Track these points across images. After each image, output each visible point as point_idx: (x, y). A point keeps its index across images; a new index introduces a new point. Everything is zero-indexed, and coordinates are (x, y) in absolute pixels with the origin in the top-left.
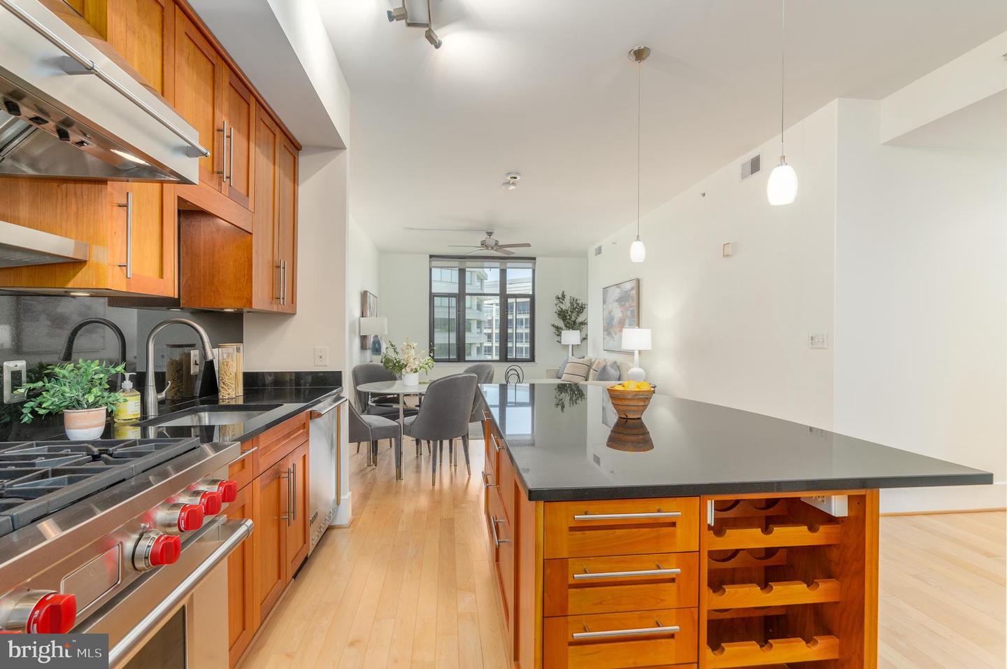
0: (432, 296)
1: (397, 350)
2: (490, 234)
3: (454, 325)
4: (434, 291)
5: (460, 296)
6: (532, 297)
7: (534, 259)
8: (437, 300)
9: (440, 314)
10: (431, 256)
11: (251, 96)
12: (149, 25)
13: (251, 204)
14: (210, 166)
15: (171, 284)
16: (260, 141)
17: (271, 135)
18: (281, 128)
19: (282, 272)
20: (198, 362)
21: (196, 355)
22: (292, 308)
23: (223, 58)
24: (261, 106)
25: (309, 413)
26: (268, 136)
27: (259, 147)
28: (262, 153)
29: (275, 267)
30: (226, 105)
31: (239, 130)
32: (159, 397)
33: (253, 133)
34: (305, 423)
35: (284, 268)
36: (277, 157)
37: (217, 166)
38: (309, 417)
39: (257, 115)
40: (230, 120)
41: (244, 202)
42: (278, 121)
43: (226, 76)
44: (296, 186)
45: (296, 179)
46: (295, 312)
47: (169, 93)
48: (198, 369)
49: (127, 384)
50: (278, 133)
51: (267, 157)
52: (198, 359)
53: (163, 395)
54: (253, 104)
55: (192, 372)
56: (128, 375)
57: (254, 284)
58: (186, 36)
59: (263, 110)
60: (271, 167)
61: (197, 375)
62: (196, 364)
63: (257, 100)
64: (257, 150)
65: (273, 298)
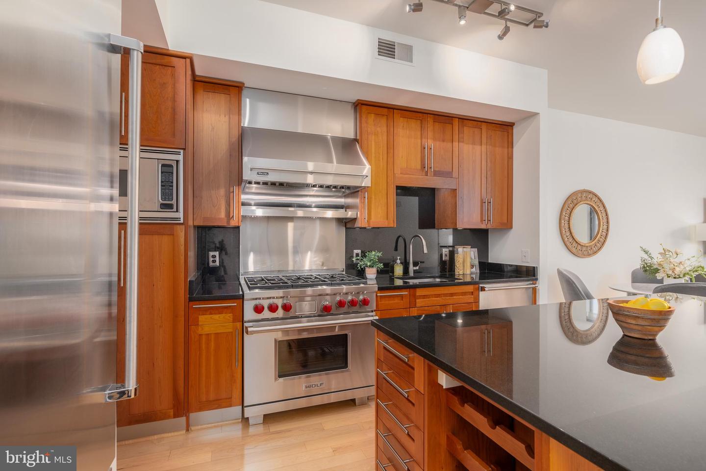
1: (653, 256)
11: (454, 118)
12: (380, 127)
13: (455, 174)
14: (419, 167)
15: (392, 222)
16: (463, 138)
17: (477, 131)
18: (487, 122)
19: (488, 205)
20: (448, 255)
21: (446, 251)
22: (507, 225)
23: (428, 114)
24: (464, 120)
25: (480, 288)
26: (474, 132)
27: (463, 142)
28: (467, 144)
29: (482, 202)
30: (430, 134)
31: (443, 141)
32: (415, 268)
33: (456, 137)
34: (472, 292)
35: (490, 203)
36: (484, 140)
37: (423, 165)
38: (480, 290)
39: (460, 126)
40: (434, 139)
41: (448, 174)
42: (482, 120)
43: (430, 120)
44: (510, 149)
45: (510, 144)
46: (511, 227)
47: (390, 147)
48: (447, 258)
49: (398, 261)
50: (484, 126)
51: (472, 144)
52: (448, 253)
53: (417, 268)
54: (456, 122)
55: (443, 259)
56: (398, 258)
57: (457, 215)
58: (401, 118)
59: (466, 121)
60: (478, 148)
61: (446, 261)
62: (446, 256)
63: (459, 118)
64: (461, 144)
65: (482, 220)
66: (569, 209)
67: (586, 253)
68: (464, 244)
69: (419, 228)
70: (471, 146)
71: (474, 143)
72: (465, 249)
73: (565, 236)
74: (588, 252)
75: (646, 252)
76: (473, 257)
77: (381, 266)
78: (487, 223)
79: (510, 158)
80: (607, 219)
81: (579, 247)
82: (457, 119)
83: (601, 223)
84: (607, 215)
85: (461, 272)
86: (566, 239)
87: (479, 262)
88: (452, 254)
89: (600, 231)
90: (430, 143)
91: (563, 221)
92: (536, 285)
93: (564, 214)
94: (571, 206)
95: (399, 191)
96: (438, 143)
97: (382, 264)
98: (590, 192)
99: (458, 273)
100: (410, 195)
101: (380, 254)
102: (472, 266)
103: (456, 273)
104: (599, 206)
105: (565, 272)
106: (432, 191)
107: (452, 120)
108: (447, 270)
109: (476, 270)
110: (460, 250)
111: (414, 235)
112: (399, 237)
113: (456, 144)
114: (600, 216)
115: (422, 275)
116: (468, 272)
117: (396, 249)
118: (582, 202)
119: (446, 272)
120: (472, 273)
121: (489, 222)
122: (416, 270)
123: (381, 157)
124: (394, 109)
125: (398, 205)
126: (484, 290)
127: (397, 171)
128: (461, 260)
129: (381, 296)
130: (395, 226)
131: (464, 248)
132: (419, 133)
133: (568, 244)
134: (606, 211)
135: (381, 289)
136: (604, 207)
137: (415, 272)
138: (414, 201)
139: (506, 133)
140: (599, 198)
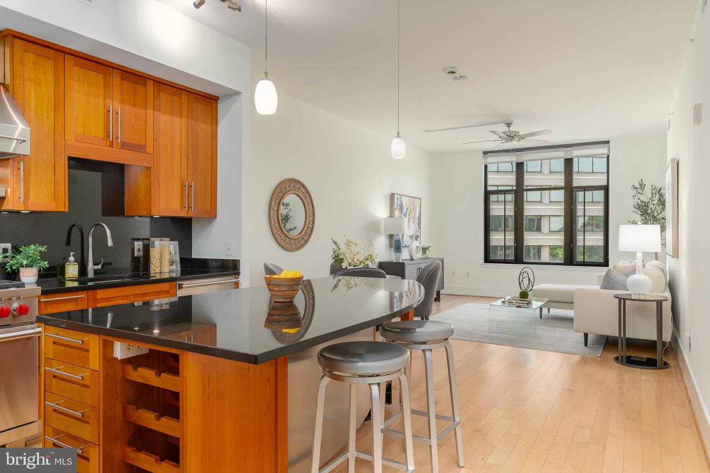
0: (487, 194)
1: (340, 247)
2: (509, 125)
3: (511, 223)
4: (490, 188)
5: (519, 192)
6: (606, 189)
7: (608, 142)
8: (493, 198)
9: (497, 210)
10: (485, 153)
11: (148, 80)
12: (43, 73)
13: (149, 149)
14: (101, 134)
15: (62, 204)
16: (160, 106)
17: (176, 99)
18: (188, 91)
19: (188, 189)
20: (141, 250)
21: (139, 245)
22: (211, 215)
23: (113, 68)
24: (160, 83)
25: (177, 285)
26: (173, 100)
27: (159, 110)
28: (164, 113)
29: (183, 186)
30: (117, 94)
31: (134, 105)
32: (96, 267)
33: (150, 103)
34: (168, 291)
35: (192, 186)
36: (185, 112)
37: (107, 132)
38: (177, 287)
39: (155, 90)
40: (122, 102)
41: (140, 148)
42: (183, 88)
43: (116, 77)
44: (214, 126)
45: (215, 121)
46: (215, 217)
47: (60, 103)
48: (141, 254)
49: (72, 259)
50: (185, 95)
51: (171, 115)
52: (141, 247)
53: (100, 267)
54: (150, 84)
55: (136, 255)
56: (72, 254)
57: (152, 199)
58: (75, 67)
59: (163, 85)
60: (177, 120)
61: (140, 258)
62: (139, 251)
63: (154, 81)
64: (156, 113)
65: (182, 207)
66: (278, 198)
67: (294, 246)
68: (161, 235)
69: (103, 215)
70: (169, 117)
71: (172, 114)
72: (163, 242)
73: (274, 228)
74: (296, 245)
75: (335, 243)
76: (173, 252)
77: (46, 264)
78: (188, 211)
79: (214, 136)
80: (313, 210)
81: (288, 240)
82: (152, 81)
83: (308, 215)
84: (313, 207)
85: (158, 270)
86: (275, 232)
87: (181, 259)
88: (147, 249)
89: (307, 223)
90: (116, 106)
91: (272, 212)
92: (238, 280)
93: (273, 203)
94: (280, 195)
95: (72, 162)
96: (127, 107)
97: (46, 263)
98: (298, 182)
99: (153, 272)
100: (89, 170)
101: (43, 249)
102: (172, 263)
103: (152, 271)
104: (306, 197)
105: (270, 267)
106: (120, 168)
107: (146, 81)
108: (141, 269)
109: (177, 268)
110: (157, 242)
111: (96, 223)
112: (73, 226)
113: (150, 112)
114: (307, 207)
115: (107, 276)
116: (167, 270)
117: (68, 243)
118: (290, 192)
119: (139, 271)
120: (171, 271)
121: (190, 209)
122: (98, 270)
123: (45, 115)
124: (65, 53)
125: (72, 180)
126: (182, 288)
127: (70, 137)
128: (158, 256)
129: (45, 302)
130: (67, 210)
131: (161, 240)
132: (101, 92)
133: (277, 236)
134: (312, 202)
135: (45, 293)
136: (310, 198)
137: (96, 272)
138: (96, 177)
139: (210, 107)
140: (306, 189)
